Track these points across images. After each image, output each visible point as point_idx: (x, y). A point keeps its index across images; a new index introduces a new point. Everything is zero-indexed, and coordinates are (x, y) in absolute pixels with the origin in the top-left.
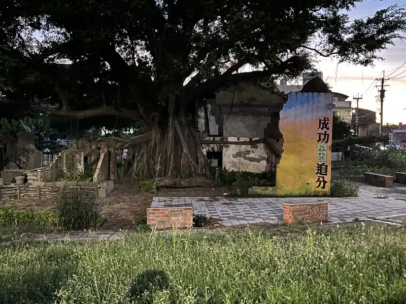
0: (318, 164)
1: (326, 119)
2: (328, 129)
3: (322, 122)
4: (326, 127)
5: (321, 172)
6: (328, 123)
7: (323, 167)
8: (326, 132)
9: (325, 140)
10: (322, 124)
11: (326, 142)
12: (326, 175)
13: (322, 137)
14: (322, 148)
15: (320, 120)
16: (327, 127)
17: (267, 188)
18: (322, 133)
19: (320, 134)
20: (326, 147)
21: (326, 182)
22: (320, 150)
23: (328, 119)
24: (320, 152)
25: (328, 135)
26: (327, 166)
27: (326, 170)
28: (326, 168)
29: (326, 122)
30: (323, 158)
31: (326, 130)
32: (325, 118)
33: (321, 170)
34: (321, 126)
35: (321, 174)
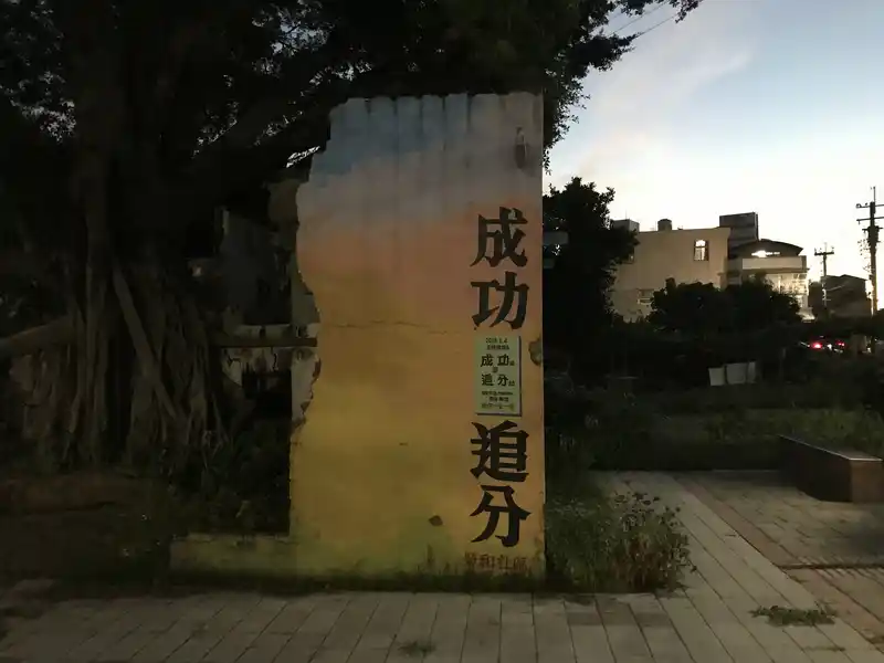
0: (480, 428)
1: (512, 216)
2: (521, 260)
3: (491, 228)
4: (511, 252)
5: (495, 463)
6: (519, 234)
7: (502, 440)
8: (510, 277)
9: (512, 315)
10: (490, 242)
11: (516, 324)
12: (522, 478)
13: (496, 298)
14: (496, 354)
15: (483, 222)
16: (518, 251)
17: (248, 539)
18: (495, 283)
19: (484, 288)
20: (513, 345)
21: (524, 515)
22: (487, 360)
23: (518, 213)
24: (488, 370)
25: (524, 289)
26: (522, 436)
27: (521, 457)
28: (521, 446)
29: (513, 229)
30: (504, 397)
31: (511, 267)
32: (504, 211)
33: (496, 455)
34: (490, 251)
35: (493, 473)
